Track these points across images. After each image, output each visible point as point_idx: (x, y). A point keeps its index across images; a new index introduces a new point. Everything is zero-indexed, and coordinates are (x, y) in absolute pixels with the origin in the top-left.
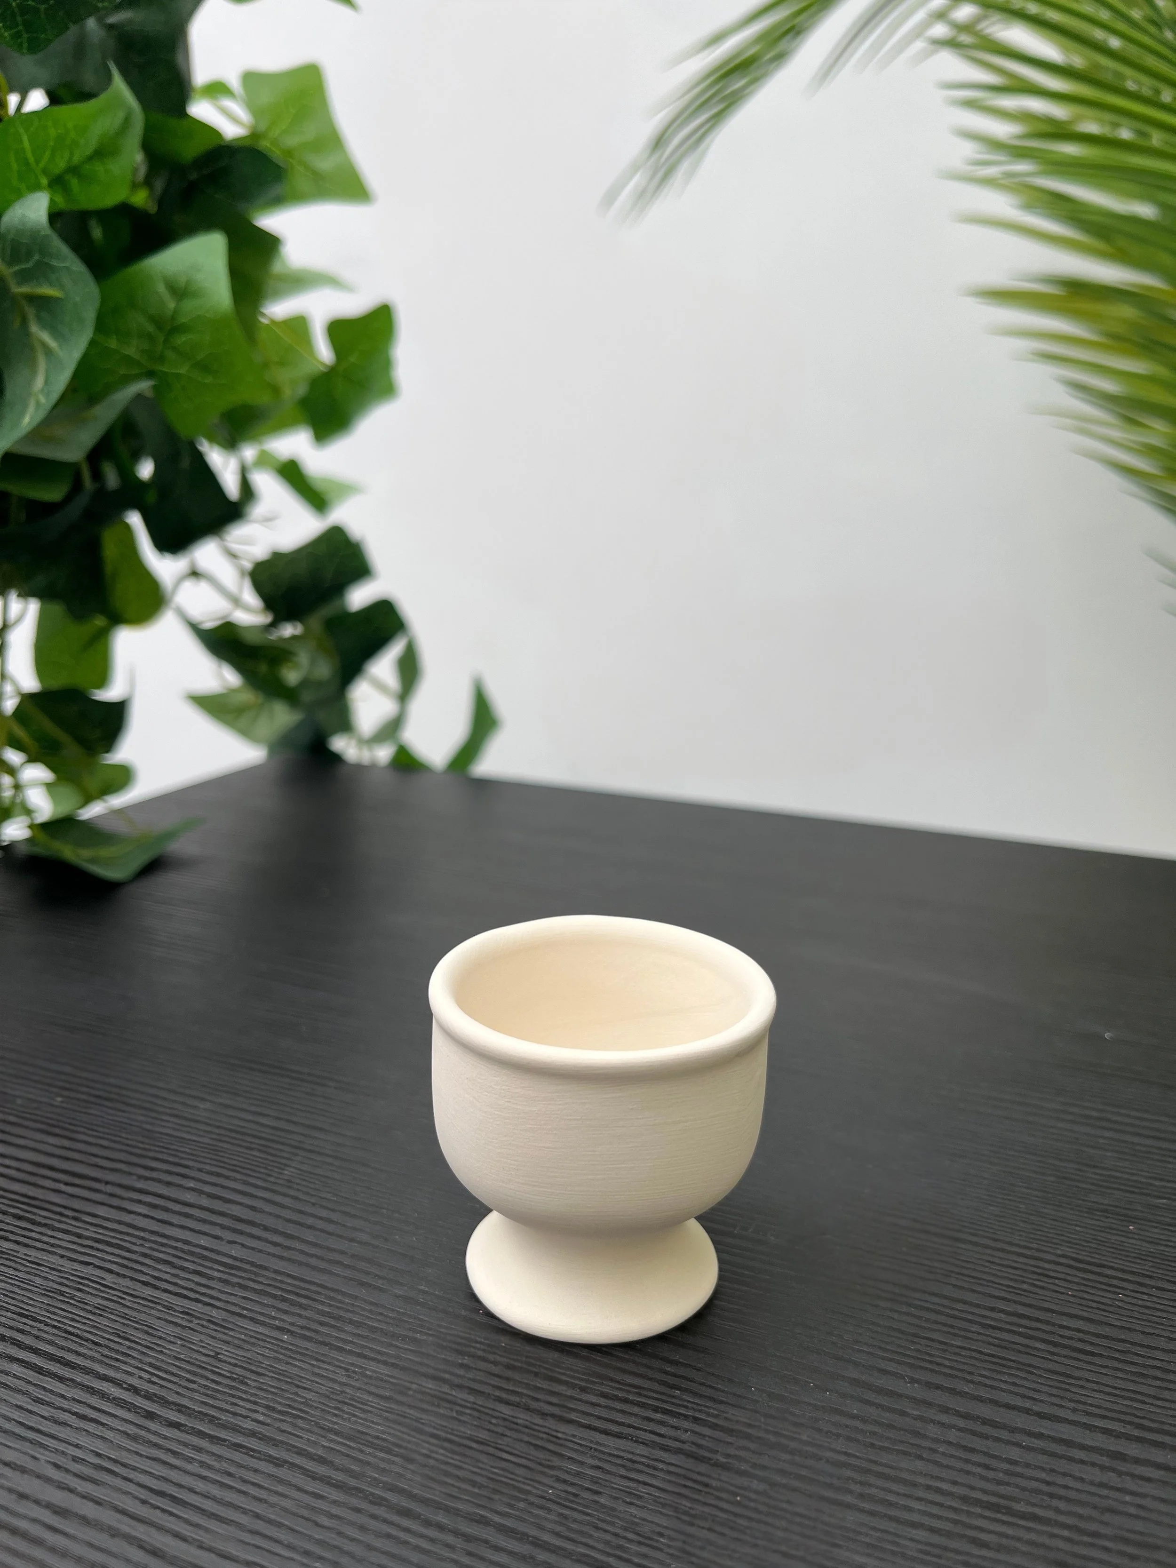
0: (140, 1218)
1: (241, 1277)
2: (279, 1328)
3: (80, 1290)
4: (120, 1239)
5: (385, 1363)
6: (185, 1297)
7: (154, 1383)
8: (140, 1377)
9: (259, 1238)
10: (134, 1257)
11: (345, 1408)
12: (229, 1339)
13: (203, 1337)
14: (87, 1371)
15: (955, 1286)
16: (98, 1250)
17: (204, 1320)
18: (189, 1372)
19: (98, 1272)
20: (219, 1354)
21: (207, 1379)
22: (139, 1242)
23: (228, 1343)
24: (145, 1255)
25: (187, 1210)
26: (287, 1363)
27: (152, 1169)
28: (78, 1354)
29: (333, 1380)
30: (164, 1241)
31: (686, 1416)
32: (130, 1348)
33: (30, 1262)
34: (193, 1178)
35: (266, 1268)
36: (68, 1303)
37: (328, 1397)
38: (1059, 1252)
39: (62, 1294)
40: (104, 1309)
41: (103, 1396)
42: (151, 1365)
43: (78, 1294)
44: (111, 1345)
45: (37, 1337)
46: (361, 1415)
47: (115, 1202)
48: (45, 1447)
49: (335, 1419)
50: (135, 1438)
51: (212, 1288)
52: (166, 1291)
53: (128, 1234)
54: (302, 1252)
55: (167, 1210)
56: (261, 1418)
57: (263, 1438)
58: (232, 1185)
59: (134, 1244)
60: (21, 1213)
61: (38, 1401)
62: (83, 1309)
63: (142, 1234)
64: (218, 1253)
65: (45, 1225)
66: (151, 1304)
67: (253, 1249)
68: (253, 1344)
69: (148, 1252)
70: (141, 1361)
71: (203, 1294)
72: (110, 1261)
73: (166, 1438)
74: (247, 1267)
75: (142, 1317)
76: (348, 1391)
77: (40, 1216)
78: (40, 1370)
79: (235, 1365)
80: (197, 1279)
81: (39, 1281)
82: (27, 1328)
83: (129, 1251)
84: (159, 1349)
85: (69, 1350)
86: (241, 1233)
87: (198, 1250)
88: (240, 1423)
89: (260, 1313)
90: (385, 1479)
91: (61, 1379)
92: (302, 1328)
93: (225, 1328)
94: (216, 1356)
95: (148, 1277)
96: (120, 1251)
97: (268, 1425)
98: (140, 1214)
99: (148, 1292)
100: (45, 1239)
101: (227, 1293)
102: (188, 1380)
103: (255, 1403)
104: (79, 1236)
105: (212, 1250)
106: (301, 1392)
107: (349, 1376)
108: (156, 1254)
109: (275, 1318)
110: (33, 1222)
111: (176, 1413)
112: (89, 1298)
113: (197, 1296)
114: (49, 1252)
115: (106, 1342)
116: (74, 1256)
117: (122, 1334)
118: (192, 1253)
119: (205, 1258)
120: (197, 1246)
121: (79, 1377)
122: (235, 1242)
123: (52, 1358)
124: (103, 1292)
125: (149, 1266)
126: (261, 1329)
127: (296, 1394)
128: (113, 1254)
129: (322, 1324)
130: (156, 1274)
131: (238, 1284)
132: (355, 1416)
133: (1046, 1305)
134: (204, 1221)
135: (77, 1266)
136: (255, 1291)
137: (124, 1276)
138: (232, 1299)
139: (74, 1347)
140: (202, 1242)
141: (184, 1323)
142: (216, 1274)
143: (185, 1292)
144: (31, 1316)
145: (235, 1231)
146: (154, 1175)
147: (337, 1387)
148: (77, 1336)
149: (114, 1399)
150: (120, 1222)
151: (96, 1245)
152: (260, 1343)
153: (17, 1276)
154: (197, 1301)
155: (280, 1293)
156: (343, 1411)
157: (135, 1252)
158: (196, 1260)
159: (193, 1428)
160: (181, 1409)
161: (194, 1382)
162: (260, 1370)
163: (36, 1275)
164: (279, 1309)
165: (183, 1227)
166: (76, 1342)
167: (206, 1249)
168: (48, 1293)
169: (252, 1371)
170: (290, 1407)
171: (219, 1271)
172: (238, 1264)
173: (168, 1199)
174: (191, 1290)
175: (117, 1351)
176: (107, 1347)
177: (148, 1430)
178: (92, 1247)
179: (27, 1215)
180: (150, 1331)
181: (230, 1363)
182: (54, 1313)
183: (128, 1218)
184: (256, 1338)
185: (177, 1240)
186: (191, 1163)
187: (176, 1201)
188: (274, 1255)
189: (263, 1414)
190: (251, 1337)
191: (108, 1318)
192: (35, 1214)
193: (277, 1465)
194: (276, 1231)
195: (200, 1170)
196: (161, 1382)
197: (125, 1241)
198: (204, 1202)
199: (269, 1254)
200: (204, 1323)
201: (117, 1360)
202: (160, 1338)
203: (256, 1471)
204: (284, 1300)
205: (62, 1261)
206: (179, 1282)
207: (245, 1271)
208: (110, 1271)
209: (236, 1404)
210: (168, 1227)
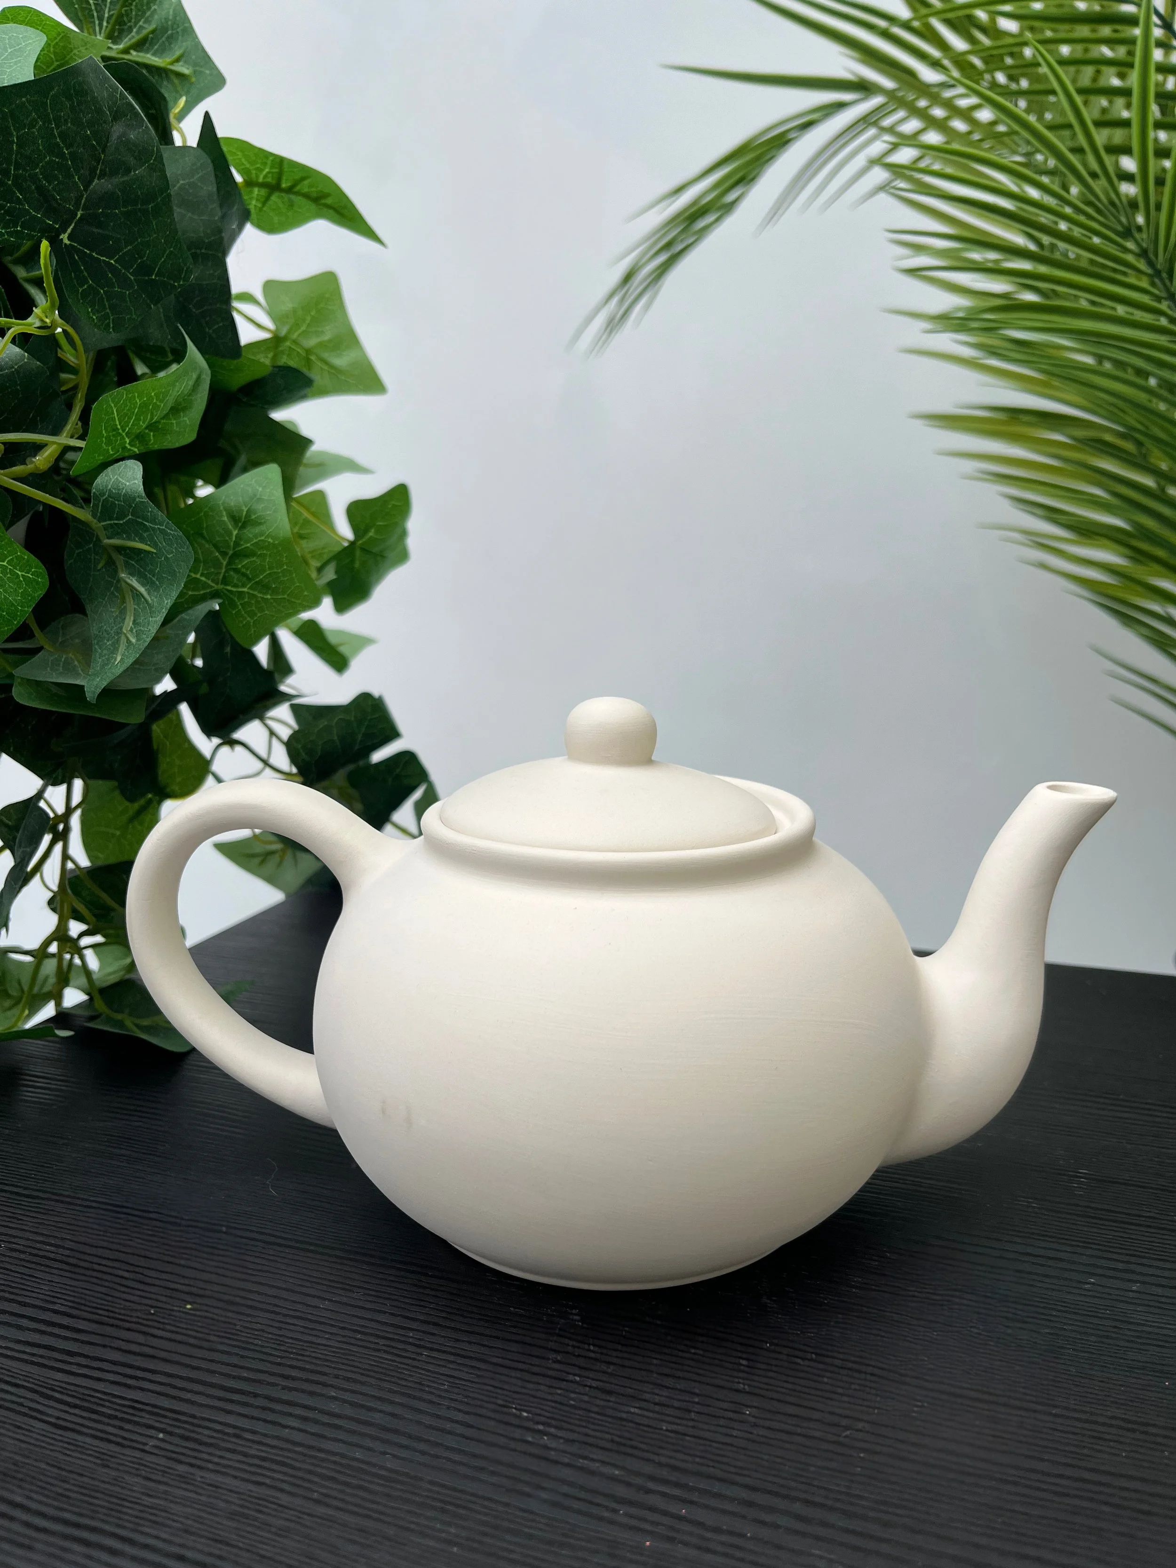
2: (447, 1541)
10: (300, 1474)
27: (293, 1378)
30: (323, 1456)
33: (208, 1484)
34: (332, 1386)
35: (419, 1479)
43: (259, 1515)
47: (270, 1417)
51: (377, 1503)
52: (336, 1508)
53: (289, 1450)
55: (318, 1422)
58: (369, 1391)
59: (297, 1460)
60: (187, 1434)
63: (302, 1450)
64: (374, 1465)
65: (211, 1445)
67: (403, 1459)
69: (312, 1468)
71: (369, 1509)
72: (280, 1480)
74: (403, 1478)
77: (202, 1434)
80: (360, 1493)
81: (220, 1504)
83: (294, 1468)
86: (389, 1442)
87: (355, 1464)
89: (428, 1527)
92: (467, 1539)
93: (400, 1543)
95: (318, 1495)
98: (293, 1428)
99: (321, 1510)
100: (217, 1460)
101: (390, 1507)
104: (245, 1455)
105: (368, 1463)
108: (319, 1470)
109: (441, 1531)
112: (268, 1519)
114: (223, 1473)
116: (246, 1476)
118: (350, 1467)
119: (362, 1471)
120: (354, 1459)
122: (387, 1453)
124: (281, 1512)
125: (316, 1483)
126: (431, 1543)
128: (281, 1473)
129: (483, 1534)
130: (323, 1491)
131: (399, 1497)
134: (353, 1432)
135: (251, 1487)
137: (296, 1495)
138: (396, 1513)
140: (358, 1455)
141: (363, 1541)
142: (377, 1488)
143: (353, 1508)
145: (383, 1441)
146: (297, 1384)
150: (278, 1438)
151: (263, 1464)
153: (200, 1500)
155: (442, 1505)
157: (299, 1469)
158: (356, 1474)
163: (217, 1498)
164: (443, 1522)
165: (336, 1440)
167: (362, 1462)
168: (231, 1516)
171: (378, 1484)
172: (393, 1475)
173: (317, 1410)
174: (358, 1505)
178: (260, 1467)
183: (285, 1433)
185: (334, 1454)
186: (328, 1370)
187: (324, 1412)
188: (424, 1465)
190: (425, 1551)
192: (199, 1433)
195: (336, 1377)
198: (349, 1411)
199: (419, 1464)
200: (380, 1539)
204: (445, 1511)
205: (237, 1483)
206: (347, 1498)
207: (401, 1483)
208: (282, 1490)
210: (324, 1441)
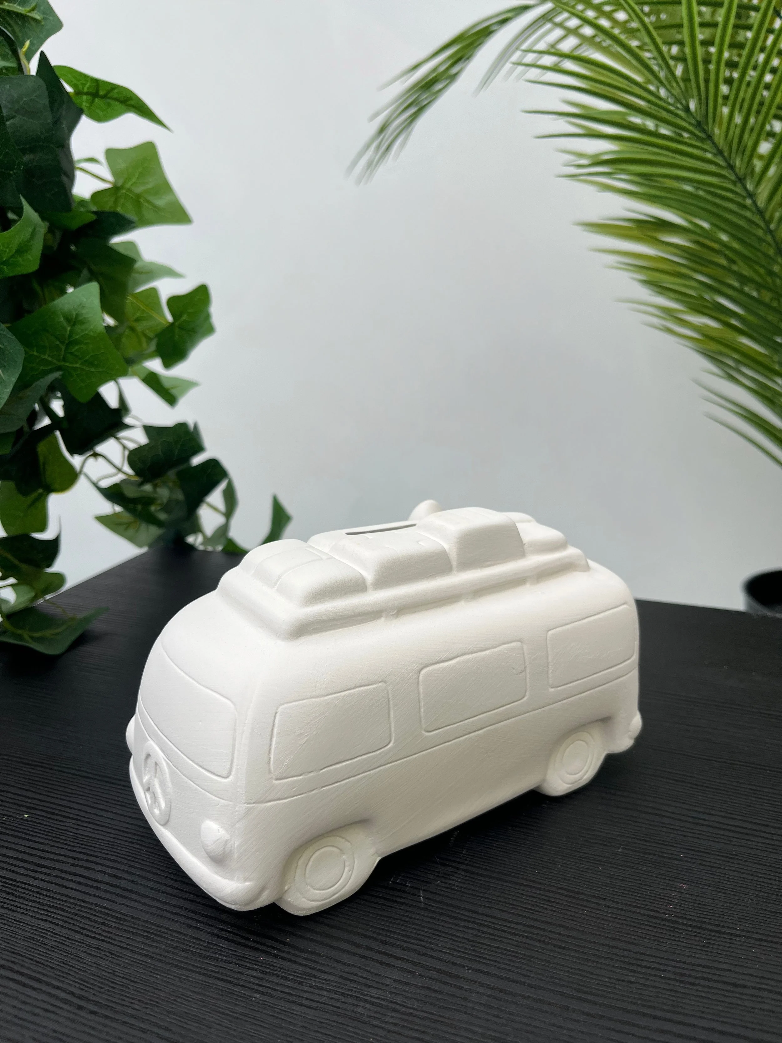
0: (73, 891)
1: (126, 926)
2: (146, 955)
3: (42, 937)
4: (62, 905)
5: (199, 973)
6: (98, 939)
7: (82, 989)
8: (75, 987)
9: (136, 901)
11: (179, 1000)
12: (120, 962)
13: (106, 962)
14: (48, 984)
15: (500, 910)
16: (52, 912)
17: (107, 952)
18: (99, 982)
19: (53, 926)
20: (114, 971)
21: (109, 986)
22: (73, 906)
23: (119, 965)
24: (76, 914)
25: (97, 885)
26: (150, 976)
27: (79, 859)
28: (43, 974)
29: (173, 984)
30: (86, 905)
31: (351, 996)
32: (69, 970)
33: (15, 920)
34: (101, 864)
35: (139, 920)
36: (37, 944)
37: (170, 994)
38: (559, 886)
39: (33, 939)
40: (56, 947)
41: (57, 998)
42: (81, 979)
43: (41, 939)
44: (60, 968)
45: (22, 966)
46: (186, 1003)
47: (59, 882)
48: (28, 1029)
49: (174, 1006)
50: (73, 1021)
51: (111, 933)
52: (87, 935)
53: (68, 902)
54: (159, 908)
55: (87, 885)
56: (136, 1007)
57: (137, 1018)
58: (121, 867)
59: (70, 907)
61: (24, 1002)
62: (45, 948)
63: (73, 901)
64: (114, 911)
65: (22, 897)
66: (79, 944)
67: (132, 907)
68: (132, 965)
69: (78, 911)
70: (75, 977)
71: (106, 937)
72: (57, 918)
73: (89, 1020)
74: (129, 919)
75: (75, 951)
76: (180, 990)
77: (19, 892)
78: (24, 985)
79: (124, 978)
80: (103, 927)
81: (20, 932)
82: (16, 960)
83: (67, 912)
84: (84, 970)
85: (39, 972)
86: (126, 898)
87: (102, 910)
88: (126, 1010)
89: (136, 947)
90: (197, 1038)
91: (35, 989)
92: (157, 954)
93: (118, 956)
94: (113, 973)
95: (77, 927)
96: (62, 912)
97: (139, 1010)
98: (72, 889)
99: (77, 937)
100: (23, 906)
101: (118, 935)
102: (99, 987)
103: (133, 999)
104: (41, 904)
105: (111, 910)
106: (156, 991)
107: (181, 982)
108: (81, 913)
109: (143, 949)
110: (16, 896)
111: (94, 1006)
112: (46, 941)
113: (103, 938)
114: (25, 914)
115: (58, 967)
116: (39, 916)
117: (65, 962)
118: (100, 912)
119: (107, 914)
120: (104, 907)
121: (44, 988)
122: (123, 904)
123: (29, 977)
124: (55, 937)
125: (79, 921)
126: (136, 956)
127: (154, 993)
128: (58, 914)
129: (168, 952)
130: (82, 925)
131: (125, 930)
132: (184, 1004)
133: (545, 919)
134: (105, 891)
135: (40, 922)
136: (132, 933)
137: (65, 927)
138: (121, 939)
139: (41, 970)
140: (106, 905)
141: (97, 955)
142: (113, 924)
143: (96, 936)
144: (18, 953)
145: (123, 897)
146: (80, 863)
147: (174, 988)
148: (42, 964)
149: (63, 999)
150: (62, 894)
151: (51, 909)
152: (136, 964)
153: (9, 929)
154: (103, 941)
155: (147, 934)
156: (178, 1002)
157: (71, 913)
158: (101, 916)
159: (102, 1014)
160: (96, 1003)
161: (102, 988)
162: (136, 980)
163: (19, 928)
164: (146, 944)
165: (95, 896)
166: (42, 967)
167: (107, 909)
168: (26, 939)
169: (131, 981)
170: (151, 1000)
171: (115, 922)
173: (88, 878)
174: (100, 934)
175: (63, 972)
176: (58, 970)
177: (80, 1016)
180: (80, 959)
181: (120, 977)
182: (30, 951)
183: (67, 892)
184: (134, 961)
185: (92, 904)
186: (99, 854)
187: (92, 879)
188: (144, 911)
189: (137, 1005)
190: (132, 961)
191: (58, 953)
192: (16, 891)
193: (144, 1033)
194: (145, 896)
195: (104, 858)
196: (86, 989)
197: (65, 906)
198: (107, 879)
199: (141, 910)
200: (107, 954)
201: (63, 977)
202: (84, 963)
203: (134, 1036)
204: (148, 938)
205: (33, 920)
206: (94, 930)
207: (128, 921)
208: (57, 925)
209: (124, 1000)
210: (87, 896)
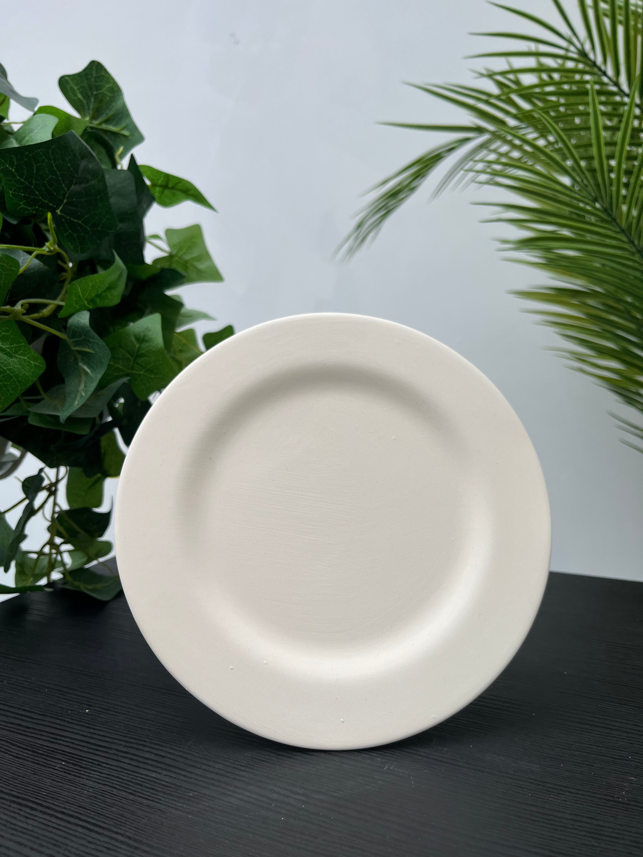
0: (127, 765)
1: (171, 791)
2: (188, 813)
3: (103, 796)
4: (118, 774)
6: (147, 800)
7: (136, 835)
8: (131, 832)
9: (176, 773)
10: (125, 782)
12: (166, 817)
13: (156, 816)
14: (109, 830)
16: (109, 779)
17: (156, 809)
18: (150, 830)
19: (110, 788)
20: (163, 823)
21: (158, 833)
22: (126, 775)
23: (166, 819)
24: (129, 781)
25: (146, 761)
27: (130, 743)
28: (105, 823)
30: (137, 775)
32: (126, 820)
33: (81, 784)
34: (148, 747)
36: (99, 802)
39: (96, 798)
40: (114, 804)
42: (135, 827)
43: (103, 798)
44: (118, 819)
45: (87, 816)
47: (116, 758)
51: (158, 795)
52: (139, 796)
53: (122, 772)
55: (137, 761)
58: (165, 749)
59: (124, 776)
60: (75, 763)
61: (90, 842)
62: (105, 804)
63: (127, 772)
64: (161, 780)
65: (86, 768)
66: (133, 802)
67: (175, 778)
68: (177, 819)
69: (131, 780)
70: (131, 826)
71: (155, 798)
72: (114, 783)
74: (173, 786)
75: (129, 807)
77: (84, 764)
78: (89, 830)
79: (170, 828)
80: (152, 791)
81: (86, 792)
82: (83, 812)
83: (122, 779)
84: (138, 821)
85: (102, 822)
86: (169, 771)
87: (152, 779)
89: (180, 806)
91: (99, 833)
92: (197, 812)
93: (164, 812)
94: (161, 824)
95: (131, 790)
96: (118, 779)
98: (126, 763)
99: (131, 797)
100: (87, 774)
101: (165, 797)
102: (151, 834)
104: (100, 773)
105: (157, 779)
108: (134, 780)
109: (186, 808)
110: (81, 767)
112: (107, 800)
113: (152, 799)
114: (89, 780)
115: (116, 818)
116: (99, 781)
117: (123, 815)
118: (150, 780)
119: (155, 782)
120: (152, 777)
121: (106, 833)
122: (168, 776)
123: (94, 824)
124: (112, 797)
125: (132, 786)
126: (180, 813)
128: (115, 781)
129: (205, 810)
130: (135, 789)
131: (170, 794)
134: (154, 765)
135: (101, 786)
136: (176, 796)
137: (122, 790)
138: (168, 800)
139: (103, 820)
140: (153, 775)
141: (149, 811)
142: (160, 789)
144: (84, 808)
145: (166, 770)
146: (131, 745)
147: (212, 836)
148: (104, 816)
149: (122, 841)
150: (118, 767)
151: (108, 777)
152: (180, 819)
153: (76, 790)
154: (152, 801)
155: (187, 797)
157: (124, 780)
158: (151, 783)
160: (148, 845)
162: (181, 830)
163: (84, 790)
164: (187, 805)
165: (144, 768)
166: (104, 818)
167: (155, 778)
168: (90, 798)
169: (177, 830)
171: (162, 788)
172: (168, 784)
173: (138, 756)
175: (121, 822)
176: (116, 820)
178: (107, 778)
179: (79, 764)
180: (135, 814)
181: (167, 827)
182: (94, 806)
183: (121, 765)
185: (143, 774)
186: (146, 739)
187: (141, 757)
188: (184, 781)
190: (177, 816)
191: (115, 808)
192: (81, 763)
195: (150, 743)
196: (141, 835)
197: (120, 775)
198: (153, 757)
199: (182, 780)
201: (121, 825)
204: (189, 800)
205: (96, 784)
206: (144, 792)
207: (172, 788)
208: (115, 788)
210: (139, 769)
